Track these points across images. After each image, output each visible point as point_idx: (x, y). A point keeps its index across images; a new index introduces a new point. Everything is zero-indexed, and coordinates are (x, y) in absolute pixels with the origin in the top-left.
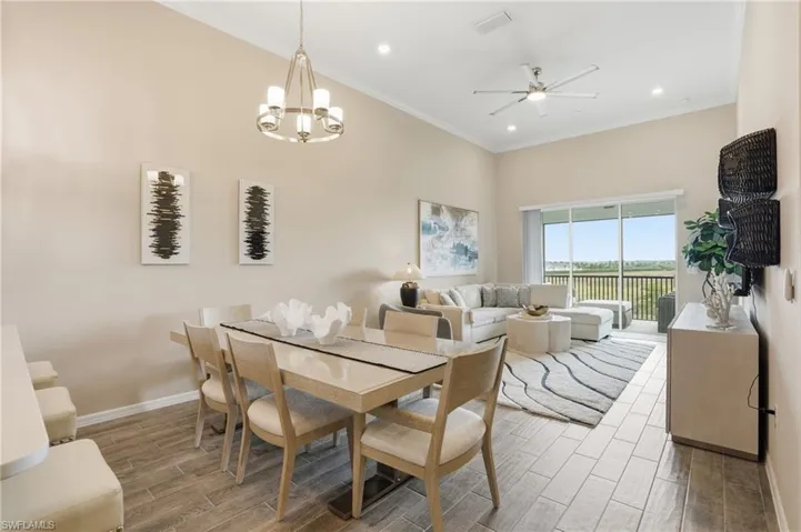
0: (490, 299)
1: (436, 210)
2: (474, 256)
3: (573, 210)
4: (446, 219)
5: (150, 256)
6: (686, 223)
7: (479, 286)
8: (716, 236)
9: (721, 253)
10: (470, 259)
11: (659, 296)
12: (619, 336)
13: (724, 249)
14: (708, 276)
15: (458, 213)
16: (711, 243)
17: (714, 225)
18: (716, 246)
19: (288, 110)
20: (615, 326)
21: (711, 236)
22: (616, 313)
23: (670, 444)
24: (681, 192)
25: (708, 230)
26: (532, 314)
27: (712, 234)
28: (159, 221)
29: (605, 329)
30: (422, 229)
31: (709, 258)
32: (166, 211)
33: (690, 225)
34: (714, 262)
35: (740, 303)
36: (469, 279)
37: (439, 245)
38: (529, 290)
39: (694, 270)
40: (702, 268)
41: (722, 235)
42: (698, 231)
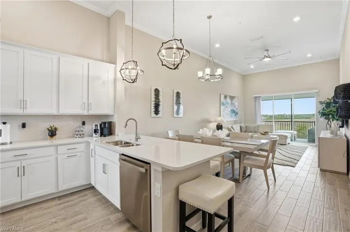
0: (244, 129)
1: (225, 97)
2: (237, 114)
3: (274, 96)
4: (228, 100)
5: (153, 115)
6: (320, 102)
7: (240, 125)
8: (331, 107)
9: (333, 113)
10: (236, 115)
11: (309, 128)
12: (293, 143)
13: (334, 112)
14: (328, 121)
15: (232, 98)
16: (329, 110)
17: (331, 103)
18: (331, 111)
19: (210, 75)
20: (292, 140)
21: (329, 107)
22: (292, 135)
23: (319, 171)
24: (317, 91)
25: (328, 105)
26: (262, 134)
27: (330, 107)
28: (155, 104)
29: (288, 141)
30: (221, 104)
31: (329, 115)
32: (157, 101)
33: (321, 103)
34: (331, 116)
35: (341, 131)
36: (235, 122)
37: (226, 109)
38: (258, 126)
39: (323, 119)
40: (326, 118)
41: (334, 107)
42: (324, 105)
